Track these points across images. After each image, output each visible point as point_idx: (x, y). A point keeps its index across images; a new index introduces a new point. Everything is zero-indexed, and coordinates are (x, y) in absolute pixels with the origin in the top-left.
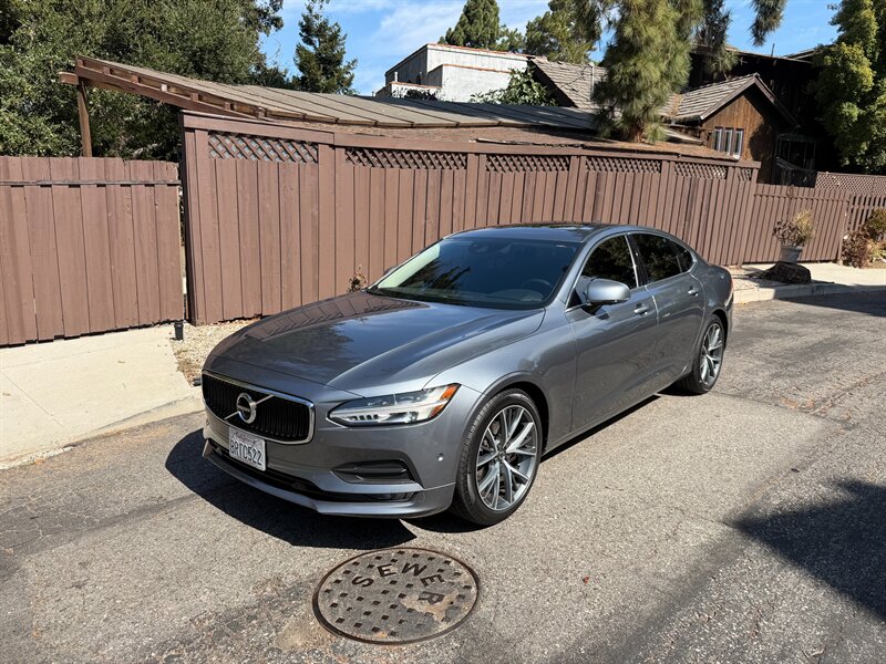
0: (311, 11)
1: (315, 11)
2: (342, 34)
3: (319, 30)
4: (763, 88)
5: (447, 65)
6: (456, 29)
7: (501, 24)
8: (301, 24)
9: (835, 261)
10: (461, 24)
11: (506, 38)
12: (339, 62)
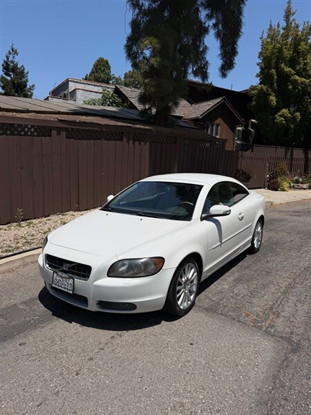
0: (8, 59)
1: (10, 59)
2: (26, 71)
3: (13, 69)
4: (228, 104)
5: (79, 89)
6: (90, 75)
7: (112, 74)
8: (3, 65)
9: (264, 188)
10: (92, 72)
11: (114, 80)
12: (25, 86)
